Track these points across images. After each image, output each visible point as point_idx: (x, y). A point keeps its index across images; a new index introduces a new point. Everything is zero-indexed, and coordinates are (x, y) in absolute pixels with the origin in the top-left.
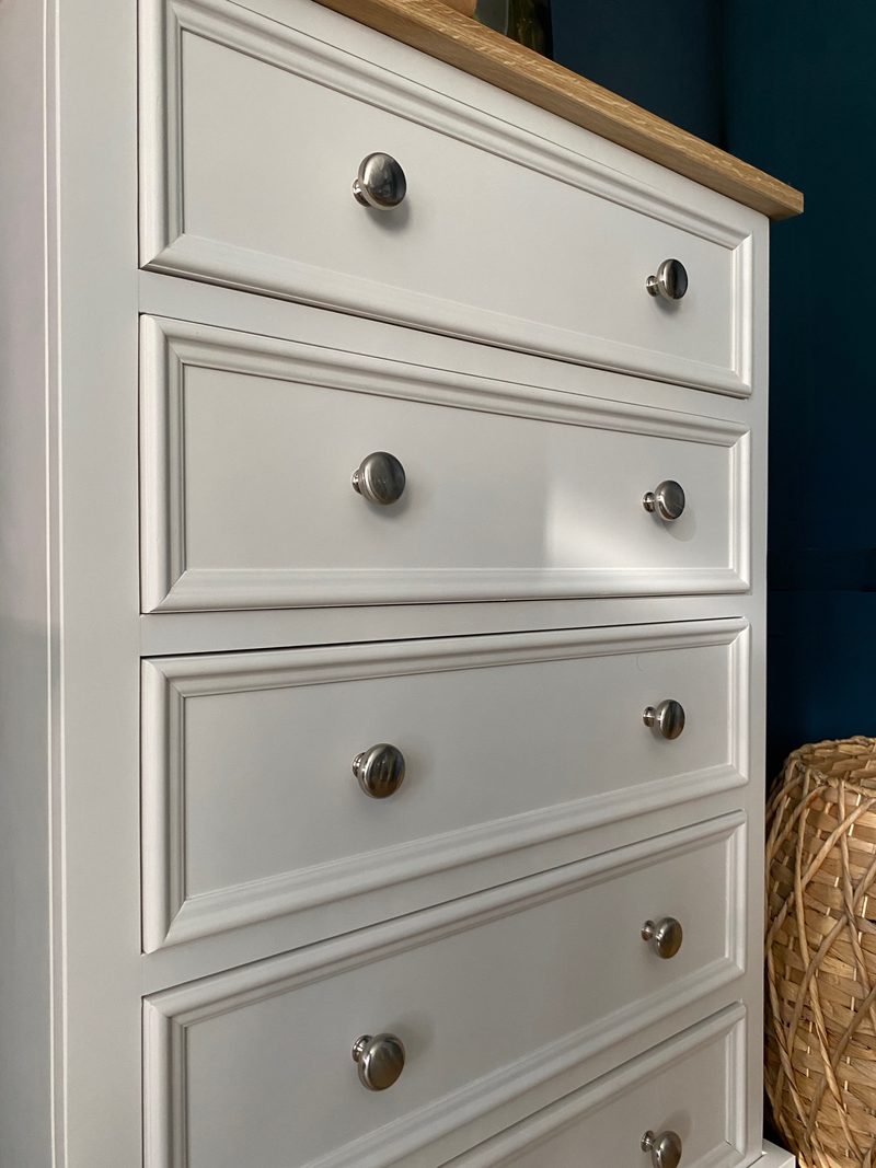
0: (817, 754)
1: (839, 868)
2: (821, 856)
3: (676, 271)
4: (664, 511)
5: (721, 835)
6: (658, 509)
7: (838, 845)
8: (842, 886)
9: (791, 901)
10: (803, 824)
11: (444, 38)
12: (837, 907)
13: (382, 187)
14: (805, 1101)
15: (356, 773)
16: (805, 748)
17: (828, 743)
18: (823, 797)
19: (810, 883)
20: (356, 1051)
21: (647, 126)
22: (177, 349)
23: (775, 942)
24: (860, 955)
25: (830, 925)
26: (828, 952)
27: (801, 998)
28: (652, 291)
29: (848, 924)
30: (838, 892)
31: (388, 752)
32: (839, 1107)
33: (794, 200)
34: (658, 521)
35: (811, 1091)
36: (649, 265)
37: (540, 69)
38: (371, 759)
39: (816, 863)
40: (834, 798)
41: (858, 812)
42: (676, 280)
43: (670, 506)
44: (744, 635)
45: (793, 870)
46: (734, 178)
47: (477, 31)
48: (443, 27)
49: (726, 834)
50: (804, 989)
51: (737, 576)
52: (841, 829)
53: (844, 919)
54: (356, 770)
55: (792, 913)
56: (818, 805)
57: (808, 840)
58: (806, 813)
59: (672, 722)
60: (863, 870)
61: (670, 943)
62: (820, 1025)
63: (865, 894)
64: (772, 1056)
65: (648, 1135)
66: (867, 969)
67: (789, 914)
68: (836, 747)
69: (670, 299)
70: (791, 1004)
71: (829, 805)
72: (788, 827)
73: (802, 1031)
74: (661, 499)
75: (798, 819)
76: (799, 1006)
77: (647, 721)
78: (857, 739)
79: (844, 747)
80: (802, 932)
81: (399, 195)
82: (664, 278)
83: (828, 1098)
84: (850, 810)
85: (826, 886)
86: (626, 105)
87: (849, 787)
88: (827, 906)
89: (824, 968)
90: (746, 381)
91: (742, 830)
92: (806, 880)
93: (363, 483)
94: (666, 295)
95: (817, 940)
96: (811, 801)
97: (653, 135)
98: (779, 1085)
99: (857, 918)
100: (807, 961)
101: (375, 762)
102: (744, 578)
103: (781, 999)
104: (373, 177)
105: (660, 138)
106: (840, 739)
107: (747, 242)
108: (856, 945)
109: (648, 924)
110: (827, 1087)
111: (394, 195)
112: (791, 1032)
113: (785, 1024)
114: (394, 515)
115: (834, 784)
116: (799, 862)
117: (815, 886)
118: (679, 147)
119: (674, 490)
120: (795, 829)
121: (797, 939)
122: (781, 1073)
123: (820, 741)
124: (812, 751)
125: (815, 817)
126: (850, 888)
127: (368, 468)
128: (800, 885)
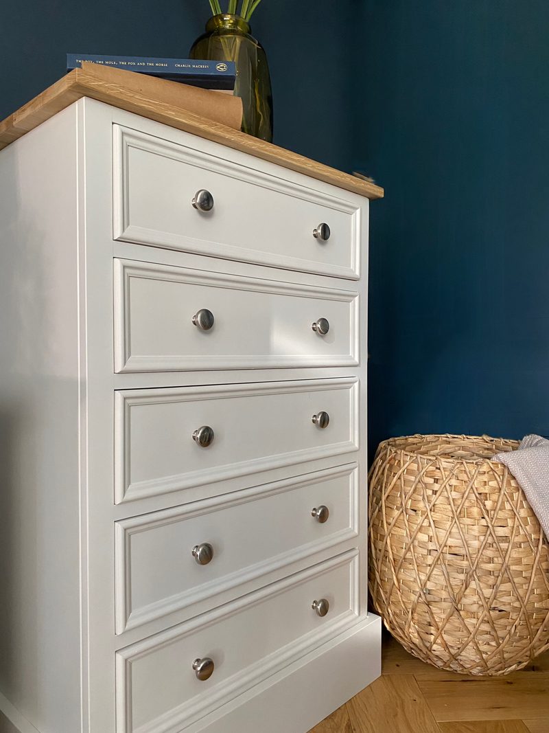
0: (397, 442)
1: (400, 489)
2: (393, 484)
3: (325, 228)
4: (320, 331)
5: (348, 472)
6: (318, 330)
7: (399, 478)
8: (401, 496)
9: (380, 505)
10: (386, 470)
11: (228, 140)
12: (399, 505)
13: (203, 201)
14: (386, 593)
15: (194, 439)
16: (391, 439)
17: (403, 437)
18: (394, 458)
19: (388, 496)
20: (193, 552)
21: (313, 167)
22: (127, 271)
23: (373, 524)
24: (407, 524)
25: (396, 513)
26: (394, 525)
27: (384, 546)
28: (315, 236)
29: (402, 512)
30: (399, 499)
31: (207, 429)
32: (398, 592)
33: (379, 192)
34: (317, 334)
35: (388, 587)
36: (314, 225)
37: (267, 148)
38: (200, 432)
39: (391, 487)
40: (398, 458)
41: (408, 463)
42: (325, 233)
43: (324, 328)
44: (356, 385)
45: (381, 490)
46: (352, 185)
47: (242, 136)
48: (228, 136)
49: (350, 471)
50: (385, 542)
51: (353, 359)
52: (401, 471)
53: (401, 510)
54: (194, 438)
55: (380, 510)
56: (392, 462)
57: (388, 478)
58: (388, 466)
59: (324, 421)
60: (409, 488)
61: (323, 516)
62: (391, 557)
63: (410, 498)
64: (372, 577)
65: (314, 602)
66: (410, 530)
67: (379, 511)
68: (406, 439)
69: (323, 240)
70: (380, 550)
71: (397, 461)
72: (380, 473)
73: (384, 562)
74: (319, 326)
75: (384, 469)
76: (383, 551)
77: (314, 421)
78: (416, 435)
79: (411, 439)
80: (384, 517)
81: (211, 205)
82: (320, 231)
83: (395, 589)
84: (405, 462)
85: (395, 497)
86: (303, 159)
87: (405, 453)
88: (394, 505)
89: (393, 532)
90: (357, 273)
91: (356, 471)
92: (386, 495)
93: (198, 322)
94: (321, 239)
95: (389, 521)
96: (390, 460)
97: (315, 170)
98: (375, 588)
99: (406, 509)
100: (386, 530)
101: (202, 434)
102: (357, 359)
103: (376, 549)
104: (201, 198)
105: (318, 171)
106: (408, 435)
107: (358, 211)
108: (406, 520)
109: (314, 509)
110: (394, 584)
111: (208, 205)
112: (380, 563)
113: (377, 560)
114: (209, 333)
115: (399, 452)
116: (384, 487)
117: (390, 497)
118: (326, 174)
119: (324, 322)
120: (383, 474)
121: (382, 521)
122: (376, 583)
123: (399, 437)
124: (395, 441)
125: (391, 466)
126: (404, 496)
127: (199, 315)
128: (384, 498)
